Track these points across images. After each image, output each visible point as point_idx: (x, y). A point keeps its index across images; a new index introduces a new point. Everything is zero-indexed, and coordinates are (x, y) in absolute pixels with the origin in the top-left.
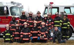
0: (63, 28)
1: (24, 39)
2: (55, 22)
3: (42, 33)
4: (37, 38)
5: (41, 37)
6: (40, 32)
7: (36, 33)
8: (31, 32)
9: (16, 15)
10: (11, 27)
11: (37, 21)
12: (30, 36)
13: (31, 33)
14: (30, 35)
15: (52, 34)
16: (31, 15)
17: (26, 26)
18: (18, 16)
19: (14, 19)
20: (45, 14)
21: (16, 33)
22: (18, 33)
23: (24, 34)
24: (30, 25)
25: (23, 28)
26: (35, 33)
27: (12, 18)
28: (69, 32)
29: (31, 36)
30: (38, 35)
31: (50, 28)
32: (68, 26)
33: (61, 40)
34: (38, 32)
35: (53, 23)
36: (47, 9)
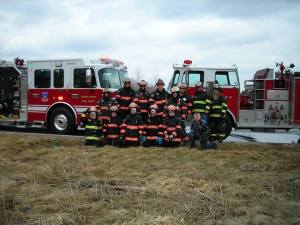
0: (212, 115)
1: (128, 139)
2: (196, 102)
3: (170, 129)
5: (167, 136)
9: (111, 86)
15: (188, 130)
16: (143, 87)
17: (134, 111)
19: (107, 95)
20: (173, 85)
21: (110, 125)
23: (129, 127)
27: (103, 93)
28: (224, 125)
30: (160, 133)
31: (184, 116)
32: (224, 111)
33: (208, 143)
35: (190, 105)
36: (177, 75)
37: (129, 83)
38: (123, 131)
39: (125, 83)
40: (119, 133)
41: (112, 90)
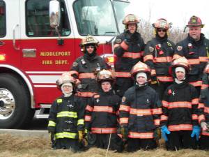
1: (134, 135)
4: (190, 132)
6: (201, 106)
7: (185, 109)
9: (99, 33)
10: (80, 86)
11: (188, 58)
12: (157, 122)
14: (159, 116)
17: (142, 79)
18: (108, 39)
19: (90, 50)
22: (110, 110)
23: (134, 111)
24: (157, 75)
25: (131, 89)
26: (179, 109)
27: (82, 46)
29: (162, 123)
30: (195, 117)
34: (193, 105)
37: (135, 23)
38: (124, 120)
39: (127, 25)
40: (116, 125)
41: (101, 40)
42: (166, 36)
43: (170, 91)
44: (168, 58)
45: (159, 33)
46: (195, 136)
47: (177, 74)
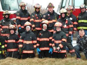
4: (49, 50)
7: (47, 41)
8: (38, 39)
13: (38, 41)
22: (14, 41)
26: (44, 41)
29: (37, 47)
42: (39, 11)
43: (40, 34)
44: (40, 20)
45: (36, 10)
46: (51, 52)
47: (44, 27)
